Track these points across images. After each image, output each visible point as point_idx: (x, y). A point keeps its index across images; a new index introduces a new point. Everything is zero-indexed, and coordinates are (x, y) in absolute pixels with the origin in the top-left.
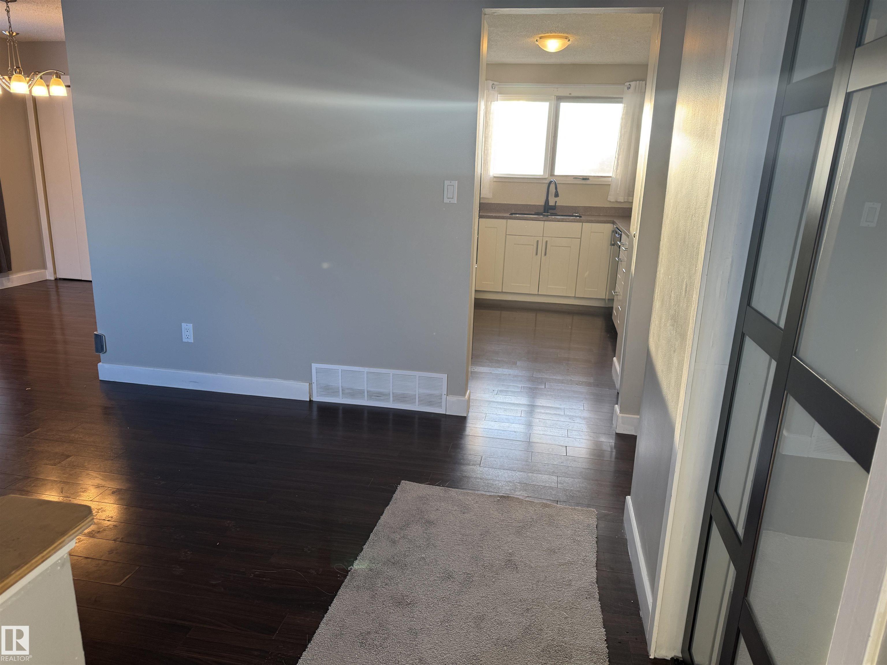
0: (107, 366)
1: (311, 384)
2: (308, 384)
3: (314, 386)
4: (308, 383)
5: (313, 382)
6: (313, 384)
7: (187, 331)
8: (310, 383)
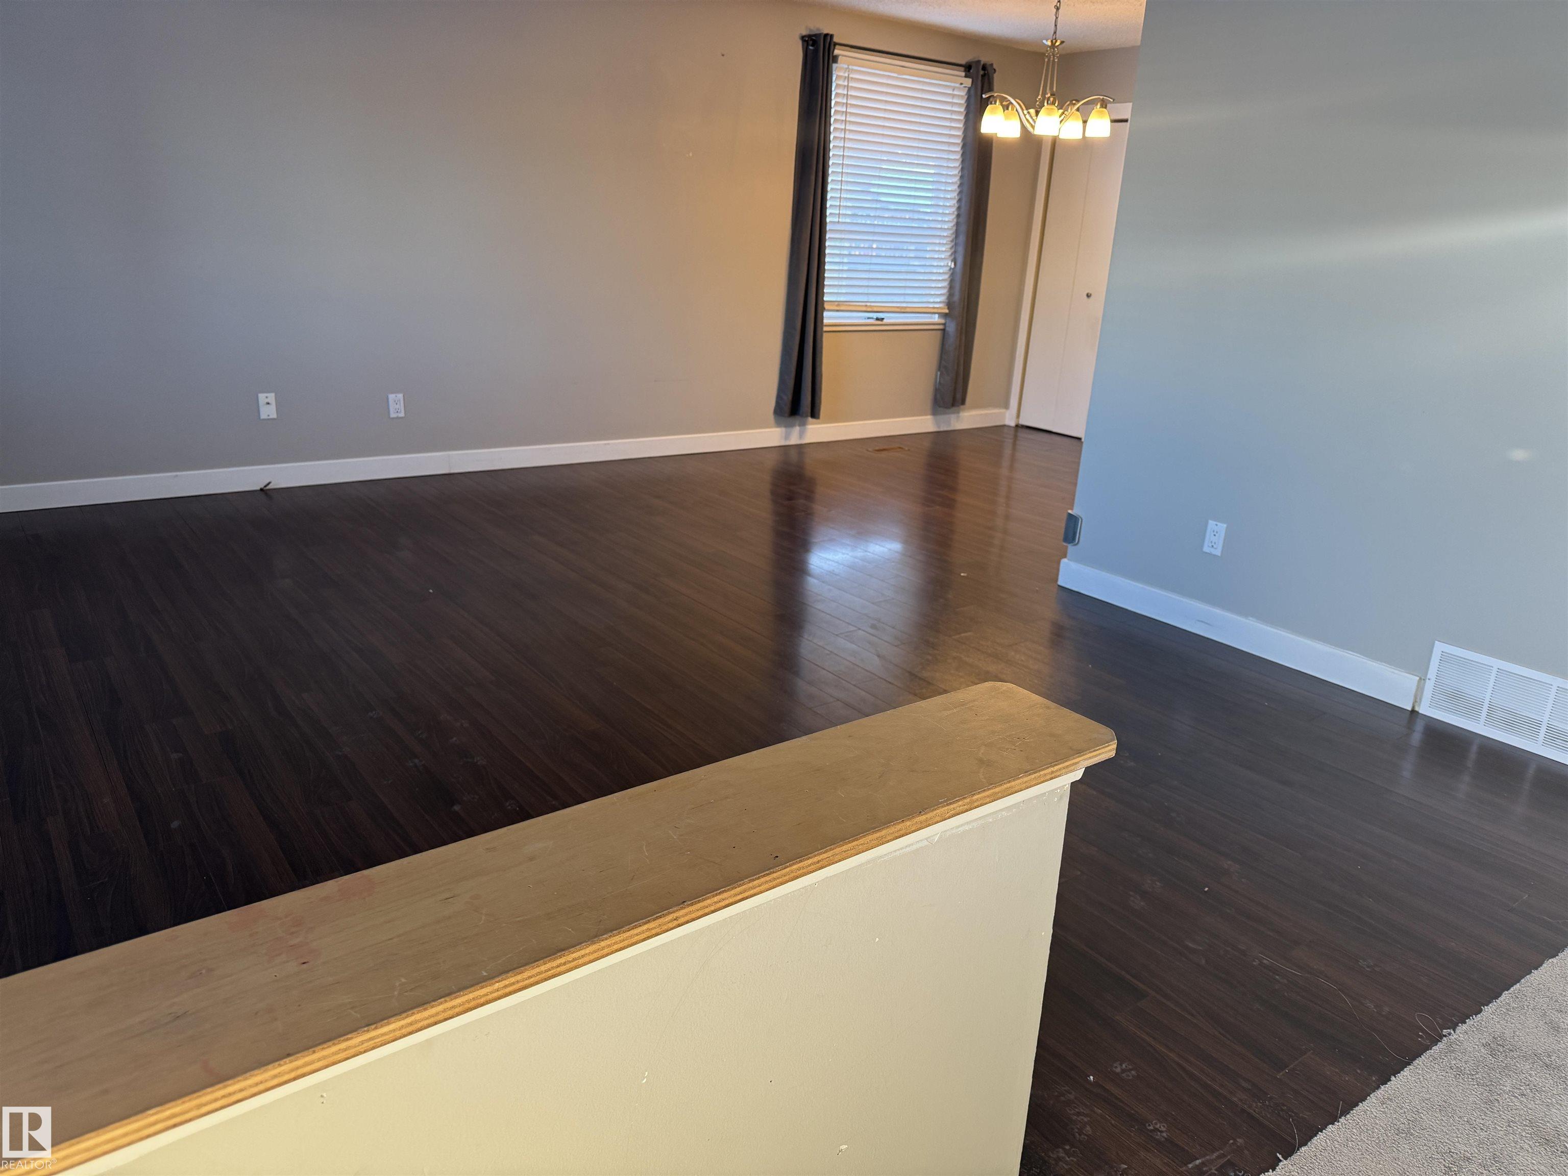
0: (1074, 566)
1: (1422, 680)
2: (1418, 678)
3: (1429, 686)
4: (1418, 676)
5: (1428, 676)
6: (1427, 680)
7: (1215, 535)
8: (1420, 678)
